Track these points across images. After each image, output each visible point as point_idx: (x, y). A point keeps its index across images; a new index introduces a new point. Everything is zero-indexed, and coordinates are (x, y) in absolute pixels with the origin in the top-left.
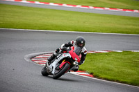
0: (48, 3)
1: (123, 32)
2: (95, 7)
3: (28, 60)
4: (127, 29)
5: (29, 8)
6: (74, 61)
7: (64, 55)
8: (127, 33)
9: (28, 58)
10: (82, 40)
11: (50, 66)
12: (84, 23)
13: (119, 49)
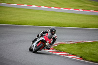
2: (84, 10)
10: (54, 29)
12: (76, 21)
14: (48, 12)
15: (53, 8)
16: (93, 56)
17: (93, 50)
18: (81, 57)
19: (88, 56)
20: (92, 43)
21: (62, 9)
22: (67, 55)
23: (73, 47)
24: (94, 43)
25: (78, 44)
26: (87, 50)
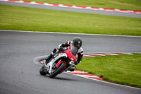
0: (57, 5)
1: (134, 35)
2: (105, 9)
3: (37, 63)
4: (137, 31)
5: (38, 9)
6: (70, 60)
7: (61, 55)
8: (137, 35)
9: (37, 61)
10: (79, 40)
11: (48, 66)
12: (94, 24)
13: (129, 52)
14: (54, 11)
15: (61, 5)
16: (118, 75)
17: (118, 66)
18: (101, 77)
19: (111, 76)
20: (117, 56)
21: (74, 7)
22: (82, 74)
23: (90, 62)
24: (119, 56)
25: (97, 57)
26: (110, 67)
